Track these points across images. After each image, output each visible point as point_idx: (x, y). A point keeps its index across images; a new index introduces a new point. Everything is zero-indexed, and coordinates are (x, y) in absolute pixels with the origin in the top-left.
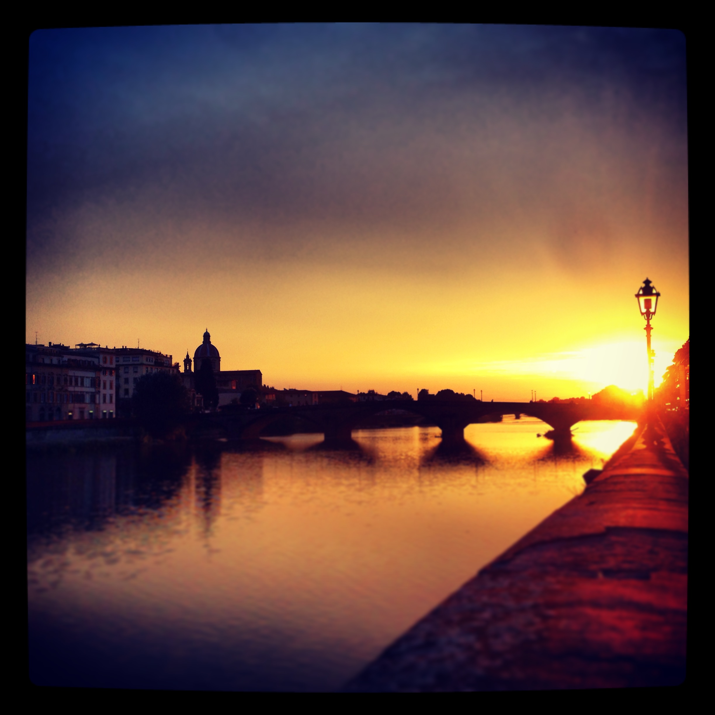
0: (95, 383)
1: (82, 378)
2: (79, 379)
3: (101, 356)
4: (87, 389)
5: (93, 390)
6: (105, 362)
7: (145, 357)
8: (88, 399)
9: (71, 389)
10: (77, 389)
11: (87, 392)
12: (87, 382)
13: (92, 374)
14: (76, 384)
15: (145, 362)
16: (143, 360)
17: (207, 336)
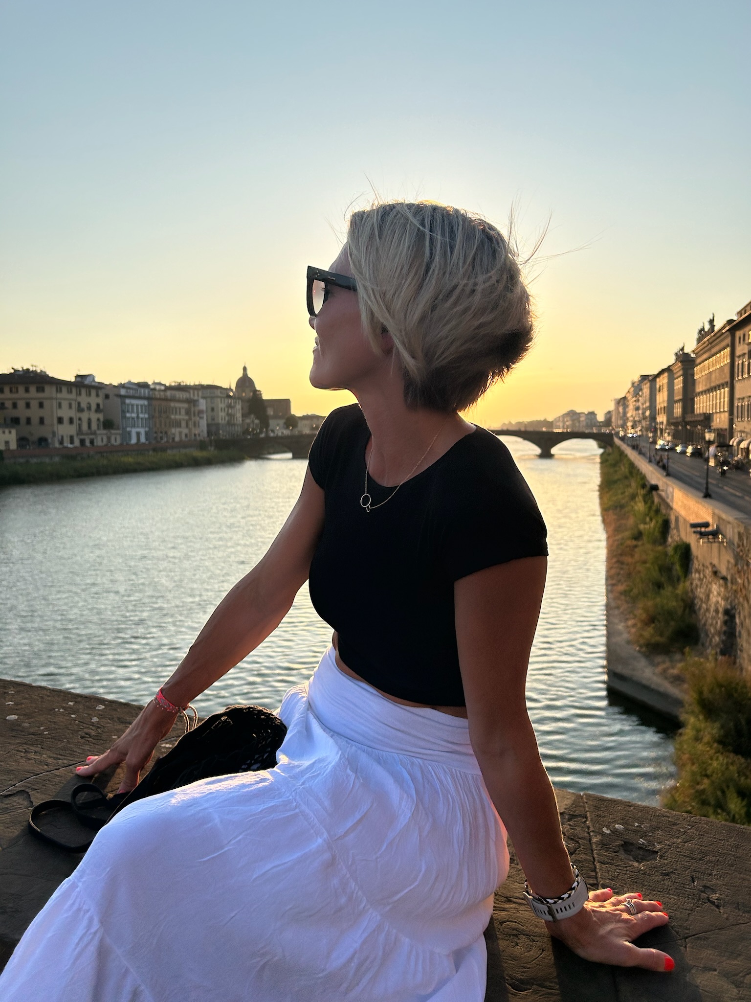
0: (188, 412)
1: (180, 409)
2: (178, 410)
3: (192, 392)
4: (183, 416)
5: (186, 417)
6: (194, 395)
7: (219, 391)
8: (183, 424)
9: (173, 417)
10: (178, 417)
11: (184, 420)
12: (183, 411)
13: (186, 405)
14: (176, 413)
15: (219, 395)
16: (218, 392)
17: (245, 369)
